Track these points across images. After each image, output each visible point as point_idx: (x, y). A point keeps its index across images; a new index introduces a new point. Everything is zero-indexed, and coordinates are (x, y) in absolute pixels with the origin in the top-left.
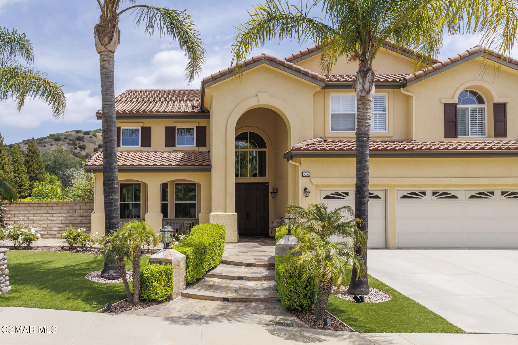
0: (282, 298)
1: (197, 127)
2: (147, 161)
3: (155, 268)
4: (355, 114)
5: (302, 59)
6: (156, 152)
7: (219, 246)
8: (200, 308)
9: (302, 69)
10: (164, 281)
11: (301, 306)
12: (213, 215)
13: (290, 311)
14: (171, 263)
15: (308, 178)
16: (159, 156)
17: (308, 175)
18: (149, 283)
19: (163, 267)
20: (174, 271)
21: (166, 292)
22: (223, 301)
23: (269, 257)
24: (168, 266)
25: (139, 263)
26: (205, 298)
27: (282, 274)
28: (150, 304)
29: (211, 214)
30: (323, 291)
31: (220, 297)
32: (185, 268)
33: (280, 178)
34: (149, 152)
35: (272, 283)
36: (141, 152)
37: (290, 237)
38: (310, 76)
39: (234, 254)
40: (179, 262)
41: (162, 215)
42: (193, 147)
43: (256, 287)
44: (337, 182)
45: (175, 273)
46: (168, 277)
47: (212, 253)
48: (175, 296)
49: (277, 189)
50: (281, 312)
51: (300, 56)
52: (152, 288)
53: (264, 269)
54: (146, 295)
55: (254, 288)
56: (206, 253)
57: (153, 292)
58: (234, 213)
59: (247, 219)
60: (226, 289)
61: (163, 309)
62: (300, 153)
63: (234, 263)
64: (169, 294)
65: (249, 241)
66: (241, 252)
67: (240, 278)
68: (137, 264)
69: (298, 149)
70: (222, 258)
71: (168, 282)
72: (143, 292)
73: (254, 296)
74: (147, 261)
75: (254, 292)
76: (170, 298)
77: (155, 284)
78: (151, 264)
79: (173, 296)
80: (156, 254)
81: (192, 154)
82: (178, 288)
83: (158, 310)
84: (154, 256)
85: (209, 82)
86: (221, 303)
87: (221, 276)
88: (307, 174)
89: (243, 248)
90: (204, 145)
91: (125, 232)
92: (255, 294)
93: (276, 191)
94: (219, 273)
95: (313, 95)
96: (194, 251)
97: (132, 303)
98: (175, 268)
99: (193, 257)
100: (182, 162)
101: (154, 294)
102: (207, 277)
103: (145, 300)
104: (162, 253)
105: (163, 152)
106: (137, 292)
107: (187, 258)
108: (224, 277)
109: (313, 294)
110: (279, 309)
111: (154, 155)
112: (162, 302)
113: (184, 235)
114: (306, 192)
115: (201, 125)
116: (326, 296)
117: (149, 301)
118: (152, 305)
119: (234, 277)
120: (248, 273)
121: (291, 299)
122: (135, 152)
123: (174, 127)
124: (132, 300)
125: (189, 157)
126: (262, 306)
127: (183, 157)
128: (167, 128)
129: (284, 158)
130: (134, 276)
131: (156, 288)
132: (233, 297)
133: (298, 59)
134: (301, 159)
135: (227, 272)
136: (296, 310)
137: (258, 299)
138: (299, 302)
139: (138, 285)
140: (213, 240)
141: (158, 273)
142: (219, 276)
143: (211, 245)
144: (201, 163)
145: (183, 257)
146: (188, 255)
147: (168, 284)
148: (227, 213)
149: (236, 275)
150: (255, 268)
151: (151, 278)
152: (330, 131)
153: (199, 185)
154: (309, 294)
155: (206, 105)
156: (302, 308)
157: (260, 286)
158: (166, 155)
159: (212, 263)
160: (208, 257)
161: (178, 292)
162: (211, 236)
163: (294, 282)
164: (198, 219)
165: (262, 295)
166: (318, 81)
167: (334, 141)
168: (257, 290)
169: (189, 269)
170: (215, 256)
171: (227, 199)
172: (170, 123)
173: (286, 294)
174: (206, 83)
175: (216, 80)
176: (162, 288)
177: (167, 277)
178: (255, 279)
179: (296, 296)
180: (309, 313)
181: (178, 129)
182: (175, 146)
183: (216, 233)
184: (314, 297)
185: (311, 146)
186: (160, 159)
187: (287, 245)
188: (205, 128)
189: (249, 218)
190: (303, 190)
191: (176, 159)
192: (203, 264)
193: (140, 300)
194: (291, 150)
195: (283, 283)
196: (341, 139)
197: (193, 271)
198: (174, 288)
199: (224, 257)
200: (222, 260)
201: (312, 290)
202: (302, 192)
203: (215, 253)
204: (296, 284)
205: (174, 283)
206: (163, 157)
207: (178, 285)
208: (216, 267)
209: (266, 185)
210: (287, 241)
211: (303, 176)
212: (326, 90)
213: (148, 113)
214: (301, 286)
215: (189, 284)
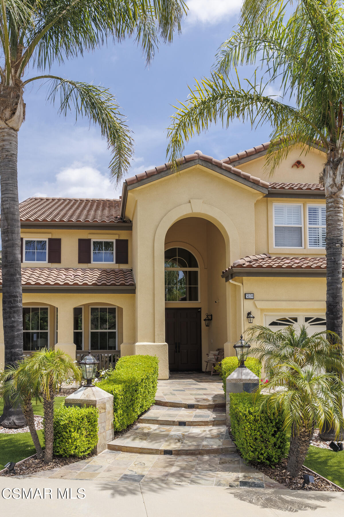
0: (244, 448)
1: (117, 240)
2: (57, 279)
3: (74, 412)
4: (301, 227)
5: (239, 163)
6: (67, 269)
7: (153, 383)
8: (135, 465)
9: (242, 173)
10: (86, 430)
11: (269, 458)
12: (139, 346)
13: (254, 465)
14: (95, 405)
15: (252, 301)
16: (71, 274)
17: (253, 298)
18: (67, 433)
19: (84, 411)
20: (99, 415)
21: (89, 444)
22: (164, 454)
23: (213, 396)
24: (90, 410)
25: (53, 406)
26: (141, 451)
27: (244, 418)
28: (67, 462)
29: (137, 344)
30: (303, 439)
31: (160, 449)
32: (112, 411)
33: (216, 302)
34: (59, 270)
35: (223, 429)
36: (48, 268)
37: (244, 369)
38: (252, 181)
39: (169, 393)
40: (104, 404)
41: (75, 346)
42: (112, 265)
43: (203, 434)
44: (284, 305)
45: (100, 418)
46: (92, 423)
47: (144, 392)
48: (101, 449)
49: (211, 316)
50: (242, 467)
51: (238, 159)
52: (70, 440)
53: (209, 410)
54: (62, 450)
55: (201, 436)
56: (138, 392)
57: (72, 445)
58: (164, 342)
59: (176, 352)
60: (166, 437)
61: (86, 468)
62: (242, 271)
63: (171, 404)
64: (93, 446)
65: (182, 377)
66: (177, 390)
67: (182, 424)
68: (49, 408)
69: (240, 266)
70: (156, 398)
71: (92, 430)
72: (58, 445)
73: (203, 446)
74: (63, 404)
75: (203, 441)
76: (94, 453)
77: (75, 434)
78: (67, 407)
79: (98, 450)
80: (75, 394)
81: (111, 272)
82: (104, 439)
83: (79, 469)
84: (72, 396)
85: (133, 184)
86: (163, 457)
87: (158, 421)
88: (250, 296)
89: (178, 386)
90: (126, 262)
91: (33, 364)
92: (205, 443)
93: (210, 318)
94: (154, 417)
95: (255, 204)
96: (123, 389)
97: (43, 461)
98: (100, 412)
99: (122, 396)
100: (100, 281)
101: (74, 448)
102: (139, 422)
103: (60, 456)
104: (82, 392)
105: (76, 270)
106: (50, 445)
107: (115, 398)
108: (161, 422)
109: (283, 442)
110: (239, 463)
111: (65, 273)
112: (84, 458)
113: (105, 369)
114: (250, 317)
115: (122, 238)
116: (306, 445)
117: (66, 457)
118: (71, 462)
119: (174, 422)
120: (191, 416)
121: (256, 449)
122: (42, 269)
123: (89, 240)
124: (43, 457)
125: (108, 276)
126: (217, 460)
127: (101, 276)
128: (81, 241)
129: (223, 277)
130: (45, 424)
131: (75, 440)
132: (177, 449)
133: (235, 163)
134: (244, 277)
135: (164, 416)
136: (262, 463)
137: (209, 450)
138: (266, 453)
139: (51, 436)
140: (146, 375)
141: (79, 420)
142: (155, 421)
143: (143, 381)
144: (124, 282)
145: (109, 398)
146: (116, 394)
147: (92, 434)
148: (155, 344)
149: (176, 419)
150: (198, 410)
151: (69, 427)
152: (274, 247)
153: (121, 310)
154: (278, 442)
155: (129, 214)
156: (270, 461)
157: (208, 433)
158: (80, 273)
159: (145, 405)
160: (141, 396)
161: (104, 444)
162: (143, 370)
163: (259, 428)
164: (119, 352)
165: (215, 444)
166: (260, 187)
167: (278, 258)
168: (206, 438)
169: (117, 412)
170: (148, 396)
171: (156, 326)
172: (84, 234)
173: (250, 443)
174: (129, 185)
175: (142, 182)
176: (84, 439)
177: (90, 425)
178: (201, 423)
179: (262, 445)
180: (280, 468)
181: (94, 242)
182: (90, 263)
183: (148, 367)
184: (285, 446)
185: (254, 262)
186: (73, 277)
187: (241, 380)
188: (127, 241)
189: (179, 350)
190: (246, 315)
191: (92, 278)
192: (134, 406)
193: (54, 456)
194: (232, 267)
195: (247, 429)
196: (287, 256)
197: (122, 415)
198: (99, 438)
199: (158, 397)
200: (156, 400)
201: (283, 437)
202: (245, 318)
203: (148, 392)
204: (262, 430)
205: (98, 432)
206: (77, 275)
207: (104, 434)
208: (149, 409)
209: (197, 311)
210: (240, 375)
211: (245, 298)
212: (268, 198)
213: (57, 222)
214: (268, 432)
215: (117, 433)
